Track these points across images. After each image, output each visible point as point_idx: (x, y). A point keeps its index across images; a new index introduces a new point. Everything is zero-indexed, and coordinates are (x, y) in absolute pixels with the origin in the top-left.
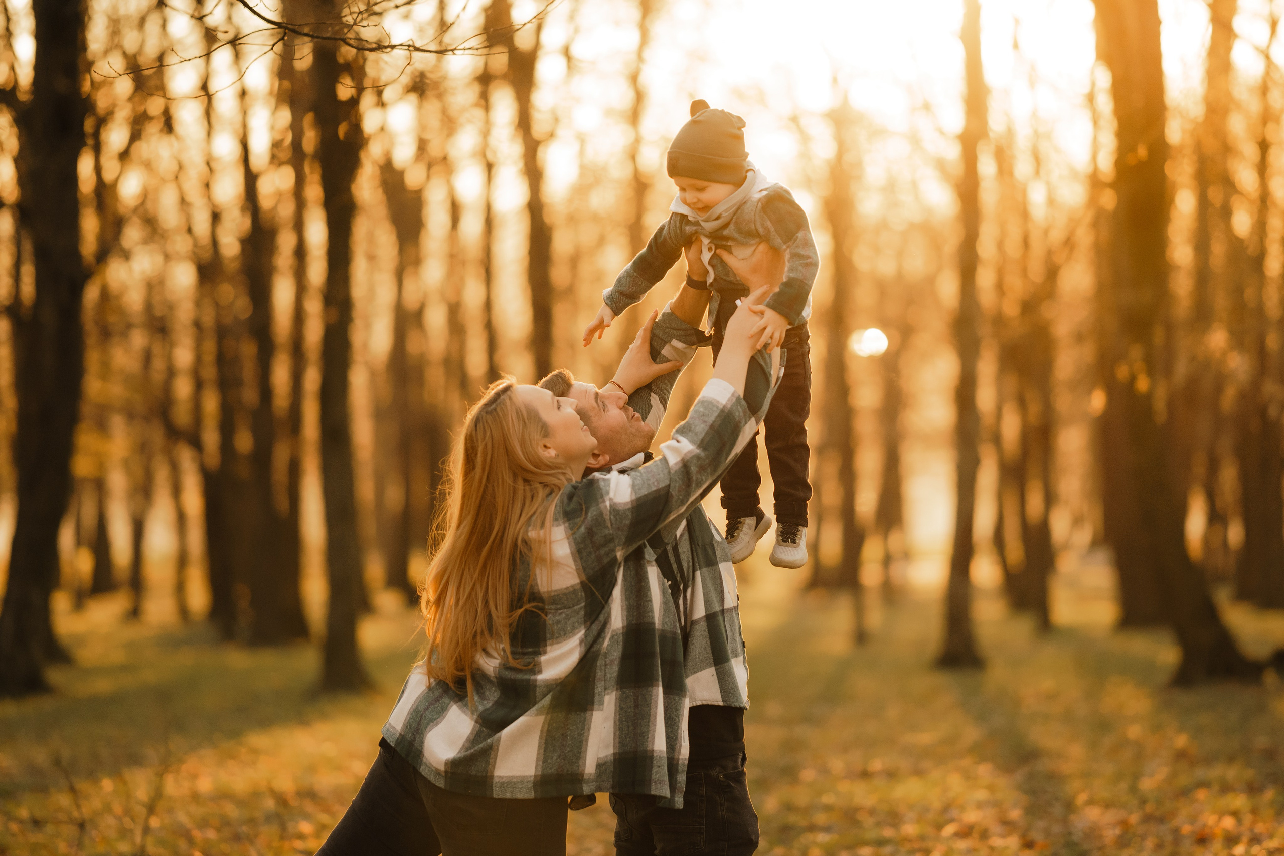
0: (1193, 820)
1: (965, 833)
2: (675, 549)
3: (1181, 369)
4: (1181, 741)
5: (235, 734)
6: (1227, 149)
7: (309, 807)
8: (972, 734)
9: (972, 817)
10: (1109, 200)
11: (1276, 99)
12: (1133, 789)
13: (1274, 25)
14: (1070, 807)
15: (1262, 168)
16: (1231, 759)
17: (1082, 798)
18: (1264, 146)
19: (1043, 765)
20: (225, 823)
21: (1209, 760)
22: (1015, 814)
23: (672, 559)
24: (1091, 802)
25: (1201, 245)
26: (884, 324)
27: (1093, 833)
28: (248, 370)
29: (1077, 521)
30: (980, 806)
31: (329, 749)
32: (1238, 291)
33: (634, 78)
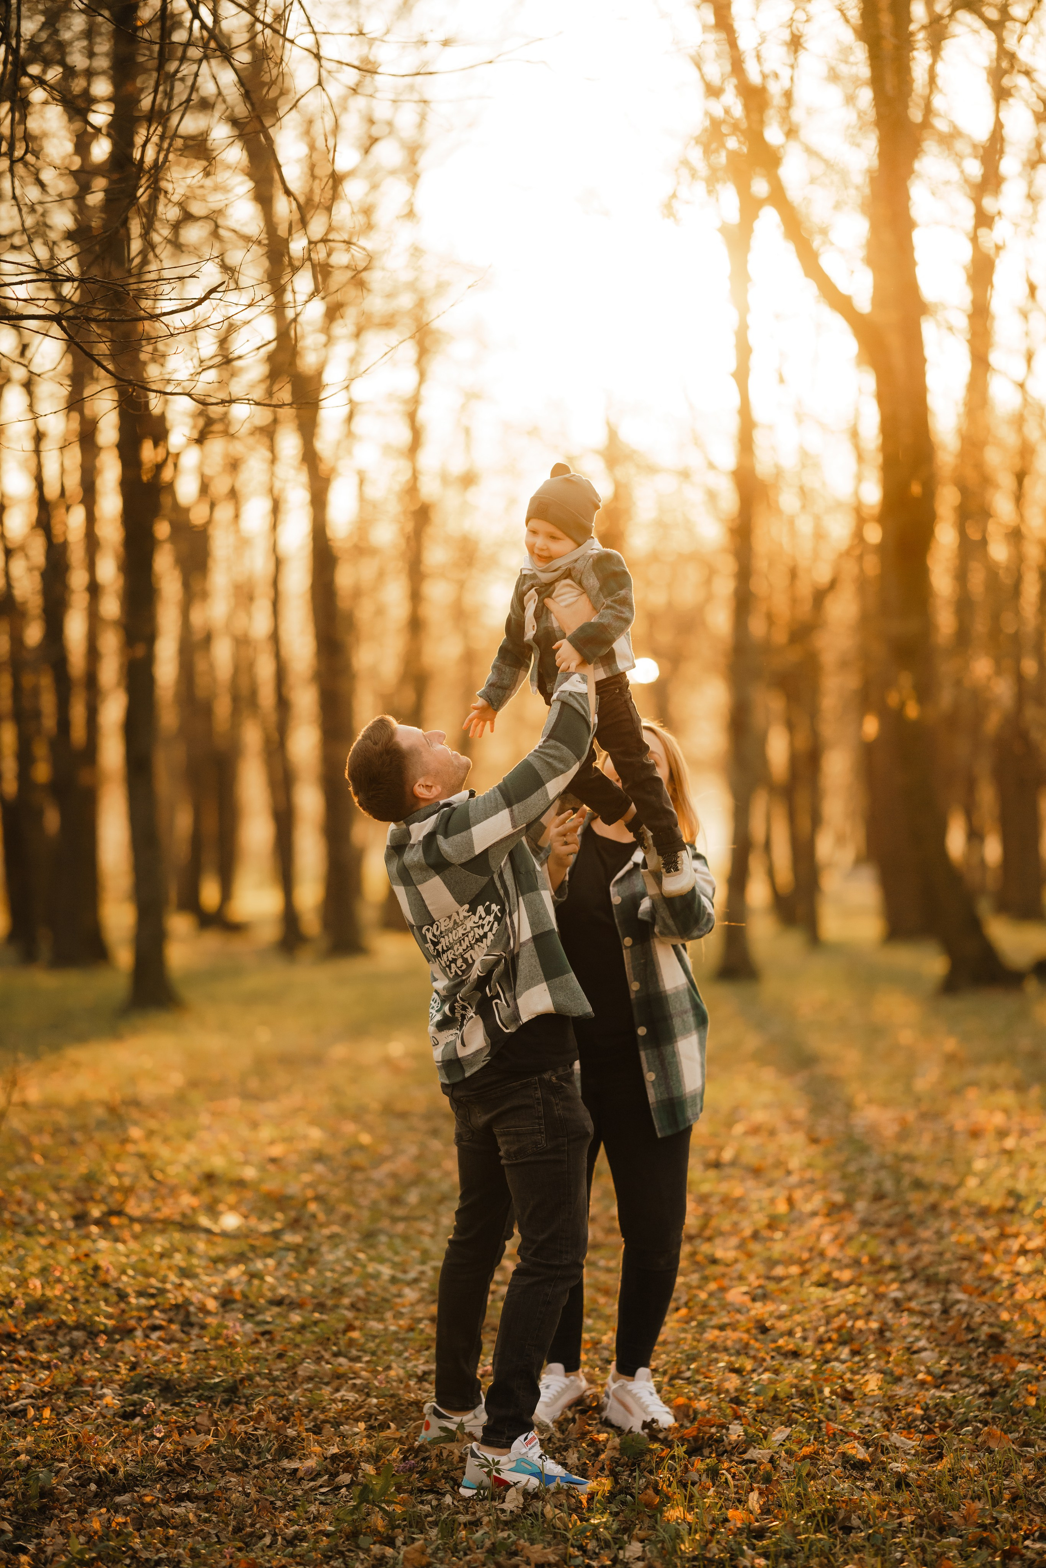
0: (966, 1115)
1: (755, 1130)
2: (501, 876)
3: (946, 698)
4: (950, 1044)
5: (56, 1048)
6: (986, 481)
7: (135, 1114)
8: (752, 1041)
9: (760, 1116)
10: (874, 534)
11: (1033, 433)
12: (908, 1089)
13: (1029, 357)
14: (850, 1106)
15: (1019, 498)
16: (998, 1060)
17: (860, 1098)
18: (1020, 477)
19: (823, 1069)
20: (57, 1131)
21: (978, 1061)
22: (800, 1113)
23: (498, 885)
24: (870, 1101)
25: (961, 576)
26: (656, 653)
27: (873, 1129)
28: (48, 702)
29: (840, 840)
30: (766, 1106)
31: (147, 1062)
32: (996, 618)
33: (412, 417)
